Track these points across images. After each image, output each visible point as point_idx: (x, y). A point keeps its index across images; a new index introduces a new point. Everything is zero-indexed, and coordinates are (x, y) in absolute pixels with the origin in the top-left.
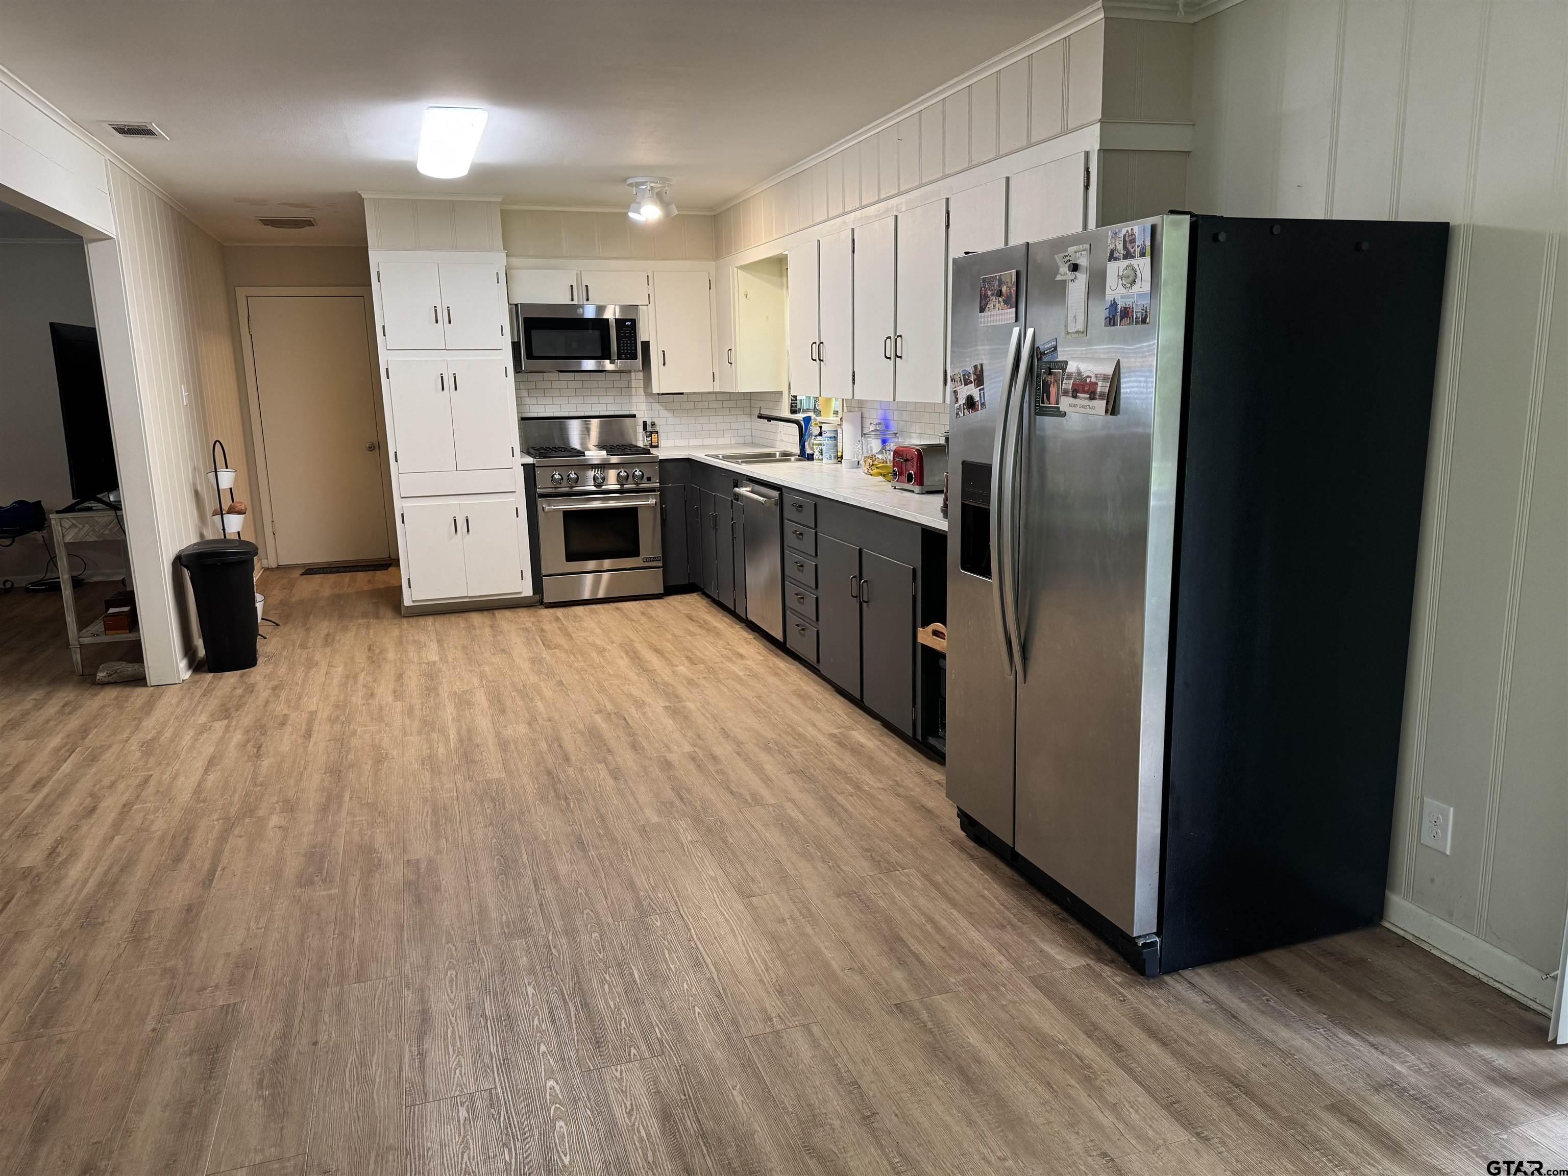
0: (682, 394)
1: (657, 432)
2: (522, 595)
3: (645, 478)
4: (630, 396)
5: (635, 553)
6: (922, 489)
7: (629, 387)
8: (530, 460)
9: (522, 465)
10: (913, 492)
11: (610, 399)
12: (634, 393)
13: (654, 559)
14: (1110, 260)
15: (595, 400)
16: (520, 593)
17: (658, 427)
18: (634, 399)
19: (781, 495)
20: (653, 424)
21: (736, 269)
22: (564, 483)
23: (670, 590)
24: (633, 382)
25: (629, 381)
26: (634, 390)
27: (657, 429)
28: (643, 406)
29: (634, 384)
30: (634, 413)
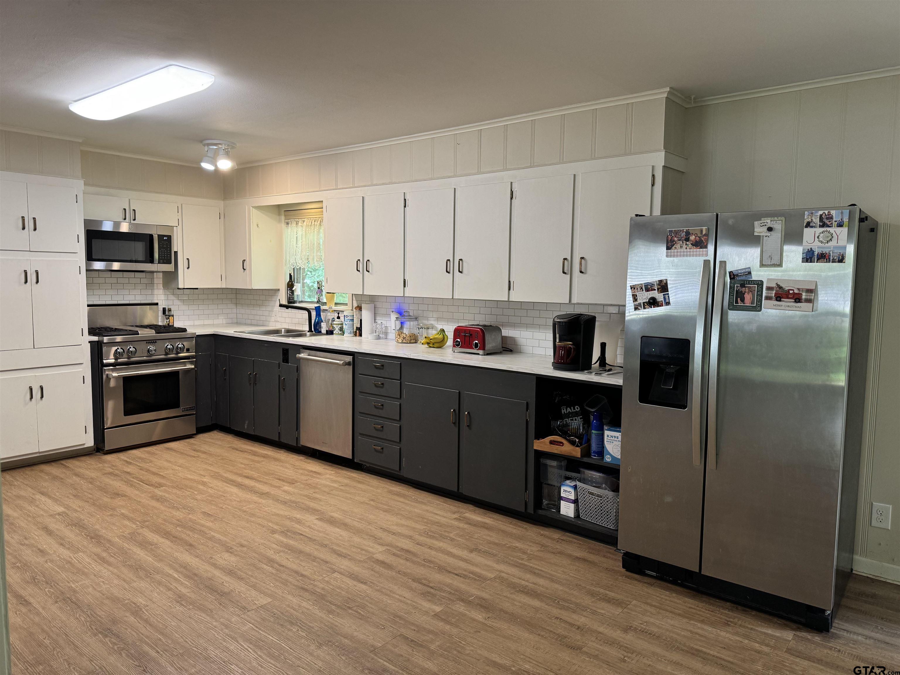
0: (197, 289)
1: (173, 316)
2: (85, 446)
3: (185, 350)
4: (153, 289)
5: (175, 405)
6: (484, 352)
7: (152, 283)
8: (95, 338)
9: (89, 342)
10: (478, 354)
11: (137, 292)
12: (155, 288)
13: (191, 409)
14: (806, 227)
15: (127, 292)
16: (84, 444)
17: (172, 311)
18: (156, 292)
19: (354, 359)
20: (170, 310)
21: (251, 208)
22: (125, 355)
23: (201, 430)
24: (155, 280)
25: (153, 279)
26: (155, 285)
27: (172, 313)
28: (162, 297)
29: (156, 281)
30: (156, 302)
